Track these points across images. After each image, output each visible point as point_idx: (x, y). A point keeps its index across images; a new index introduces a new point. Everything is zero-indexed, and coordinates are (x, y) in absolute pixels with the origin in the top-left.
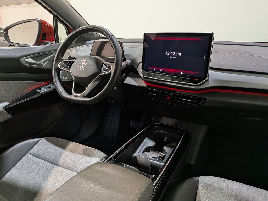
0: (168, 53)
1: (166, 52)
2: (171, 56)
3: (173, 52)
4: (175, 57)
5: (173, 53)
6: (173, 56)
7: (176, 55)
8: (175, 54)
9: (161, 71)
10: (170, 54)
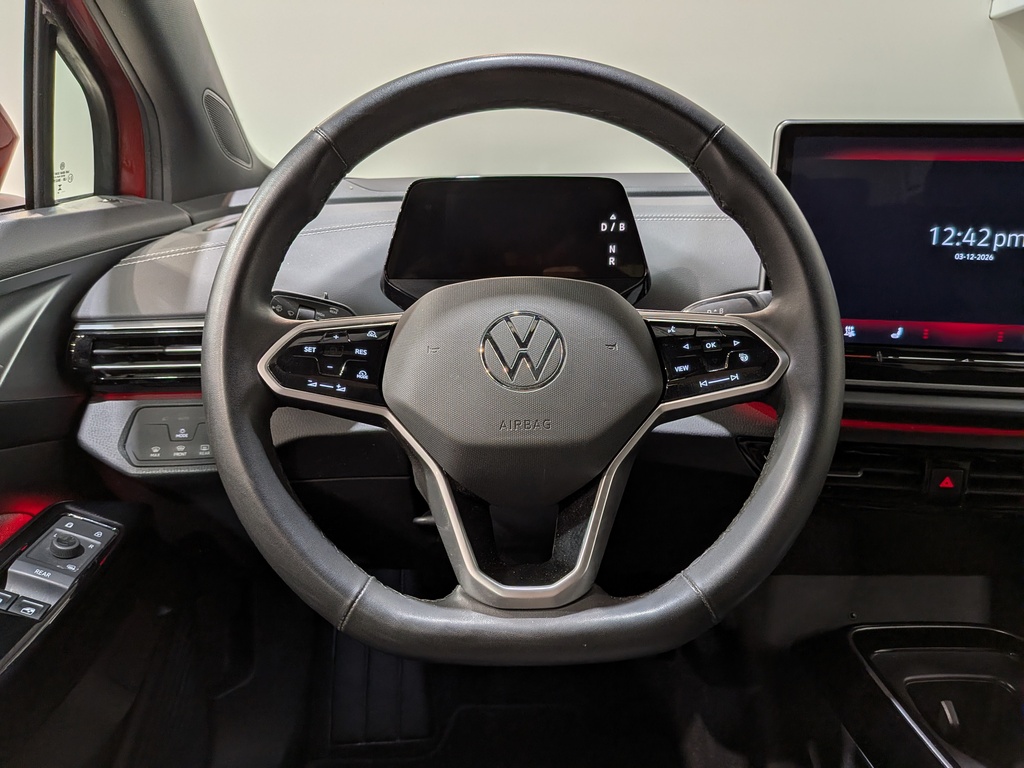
0: (946, 236)
1: (935, 230)
2: (966, 248)
3: (976, 231)
4: (991, 258)
5: (980, 236)
6: (977, 250)
7: (996, 245)
8: (991, 241)
9: (895, 336)
10: (961, 238)
